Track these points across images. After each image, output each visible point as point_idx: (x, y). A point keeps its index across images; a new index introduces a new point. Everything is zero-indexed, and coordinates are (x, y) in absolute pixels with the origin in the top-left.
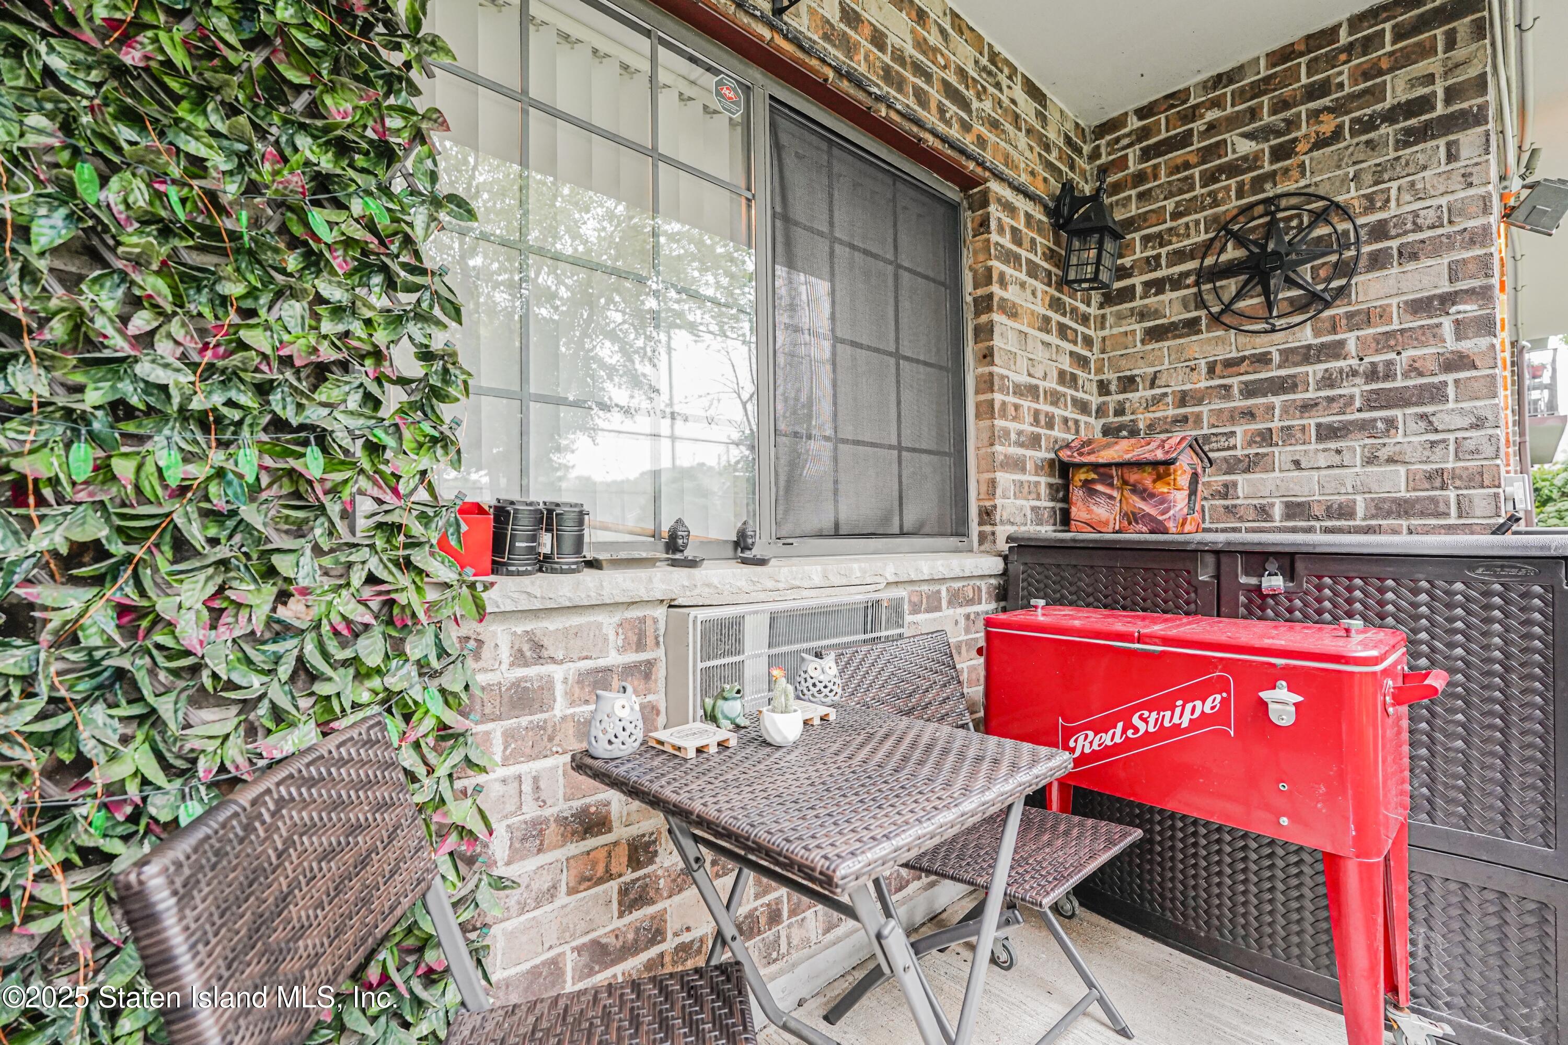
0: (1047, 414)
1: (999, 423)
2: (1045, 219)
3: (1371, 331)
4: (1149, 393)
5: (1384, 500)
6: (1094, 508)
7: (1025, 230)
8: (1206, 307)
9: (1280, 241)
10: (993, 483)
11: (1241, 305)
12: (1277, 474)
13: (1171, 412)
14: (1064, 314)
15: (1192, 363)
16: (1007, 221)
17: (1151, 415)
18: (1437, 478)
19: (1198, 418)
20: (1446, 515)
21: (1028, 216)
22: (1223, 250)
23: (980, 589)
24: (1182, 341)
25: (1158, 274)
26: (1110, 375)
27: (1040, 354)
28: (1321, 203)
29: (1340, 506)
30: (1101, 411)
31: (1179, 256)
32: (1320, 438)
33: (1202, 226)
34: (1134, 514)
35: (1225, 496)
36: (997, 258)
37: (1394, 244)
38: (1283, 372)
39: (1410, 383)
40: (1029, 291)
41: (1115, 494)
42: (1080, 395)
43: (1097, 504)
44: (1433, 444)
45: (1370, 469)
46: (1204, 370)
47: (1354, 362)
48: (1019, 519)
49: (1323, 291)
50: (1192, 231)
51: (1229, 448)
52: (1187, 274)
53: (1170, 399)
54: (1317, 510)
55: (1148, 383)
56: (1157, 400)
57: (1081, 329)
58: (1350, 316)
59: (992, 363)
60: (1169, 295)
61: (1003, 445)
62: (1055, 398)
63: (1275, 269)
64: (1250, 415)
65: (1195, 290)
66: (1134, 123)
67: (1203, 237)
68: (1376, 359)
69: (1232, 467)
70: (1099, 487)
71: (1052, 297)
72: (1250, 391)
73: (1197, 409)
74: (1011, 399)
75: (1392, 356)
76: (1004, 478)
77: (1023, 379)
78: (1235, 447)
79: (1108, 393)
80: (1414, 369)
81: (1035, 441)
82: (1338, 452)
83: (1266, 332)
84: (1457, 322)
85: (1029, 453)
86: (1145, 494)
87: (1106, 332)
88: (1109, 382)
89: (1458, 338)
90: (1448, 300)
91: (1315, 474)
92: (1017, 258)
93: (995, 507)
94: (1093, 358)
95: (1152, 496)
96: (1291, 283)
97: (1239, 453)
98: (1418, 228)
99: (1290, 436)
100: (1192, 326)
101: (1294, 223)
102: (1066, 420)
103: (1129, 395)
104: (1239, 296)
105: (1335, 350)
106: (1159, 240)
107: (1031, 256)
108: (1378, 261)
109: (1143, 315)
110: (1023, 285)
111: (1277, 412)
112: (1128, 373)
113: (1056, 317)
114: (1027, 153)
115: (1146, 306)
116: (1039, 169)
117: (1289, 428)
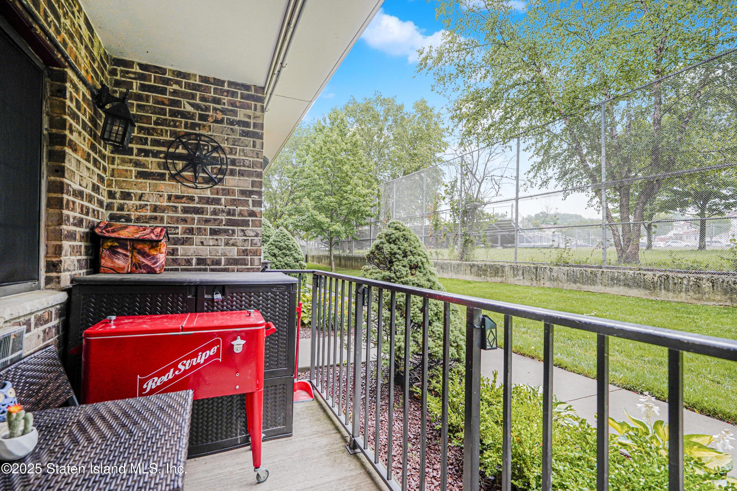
0: (86, 207)
1: (65, 212)
2: (90, 99)
3: (229, 197)
4: (138, 203)
5: (230, 259)
6: (116, 261)
7: (82, 103)
8: (169, 170)
9: (201, 153)
10: (60, 248)
11: (184, 173)
12: (194, 246)
13: (149, 214)
14: (96, 153)
15: (161, 193)
16: (74, 94)
17: (139, 214)
18: (245, 252)
19: (162, 219)
20: (248, 265)
21: (84, 95)
22: (177, 148)
23: (51, 312)
24: (156, 182)
25: (146, 147)
26: (114, 189)
27: (85, 174)
28: (215, 144)
29: (217, 260)
30: (109, 207)
31: (156, 143)
32: (211, 234)
33: (169, 133)
34: (139, 264)
35: (173, 254)
36: (69, 115)
37: (238, 168)
38: (199, 206)
39: (240, 218)
40: (82, 138)
41: (129, 254)
42: (100, 197)
43: (118, 259)
44: (245, 240)
45: (227, 247)
46: (166, 198)
47: (223, 207)
48: (72, 268)
49: (216, 178)
50: (164, 134)
51: (175, 234)
52: (161, 152)
53: (149, 208)
54: (209, 262)
55: (138, 198)
56: (142, 207)
57: (102, 162)
58: (223, 190)
59: (63, 176)
60: (150, 159)
61: (66, 225)
62: (90, 199)
63: (199, 163)
64: (185, 221)
65: (164, 160)
66: (137, 69)
67: (168, 138)
68: (231, 208)
69: (177, 242)
70: (120, 250)
71: (92, 142)
72: (186, 210)
73: (162, 214)
74: (71, 198)
75: (235, 208)
76: (66, 244)
77: (76, 187)
78: (178, 234)
79: (114, 198)
80: (241, 214)
81: (80, 223)
82: (217, 240)
83: (193, 188)
84: (253, 201)
85: (78, 229)
86: (145, 255)
87: (115, 167)
88: (115, 193)
89: (253, 206)
90: (251, 193)
91: (208, 247)
92: (78, 117)
93: (61, 262)
94: (106, 178)
95: (148, 255)
96: (204, 172)
97: (179, 236)
98: (244, 166)
99: (200, 232)
100: (161, 177)
101: (206, 148)
102: (94, 211)
103: (127, 202)
104: (183, 170)
105: (217, 201)
106: (148, 131)
107: (84, 118)
108: (232, 173)
109: (137, 164)
110: (80, 133)
111: (196, 221)
112: (127, 191)
113: (93, 154)
114: (85, 59)
115: (138, 160)
116: (90, 70)
117: (200, 228)
